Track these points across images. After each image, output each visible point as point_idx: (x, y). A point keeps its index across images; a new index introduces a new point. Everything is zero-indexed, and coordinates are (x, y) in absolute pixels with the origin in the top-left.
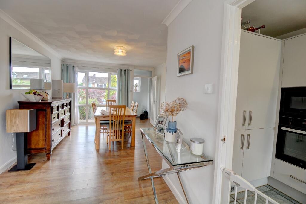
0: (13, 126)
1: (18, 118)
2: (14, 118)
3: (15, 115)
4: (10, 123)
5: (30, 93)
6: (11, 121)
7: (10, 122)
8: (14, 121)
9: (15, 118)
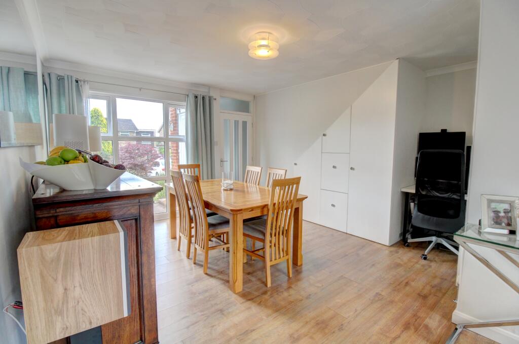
0: (59, 312)
1: (77, 274)
2: (60, 277)
3: (66, 264)
4: (42, 304)
5: (67, 162)
6: (48, 292)
7: (41, 298)
8: (60, 290)
9: (64, 277)
